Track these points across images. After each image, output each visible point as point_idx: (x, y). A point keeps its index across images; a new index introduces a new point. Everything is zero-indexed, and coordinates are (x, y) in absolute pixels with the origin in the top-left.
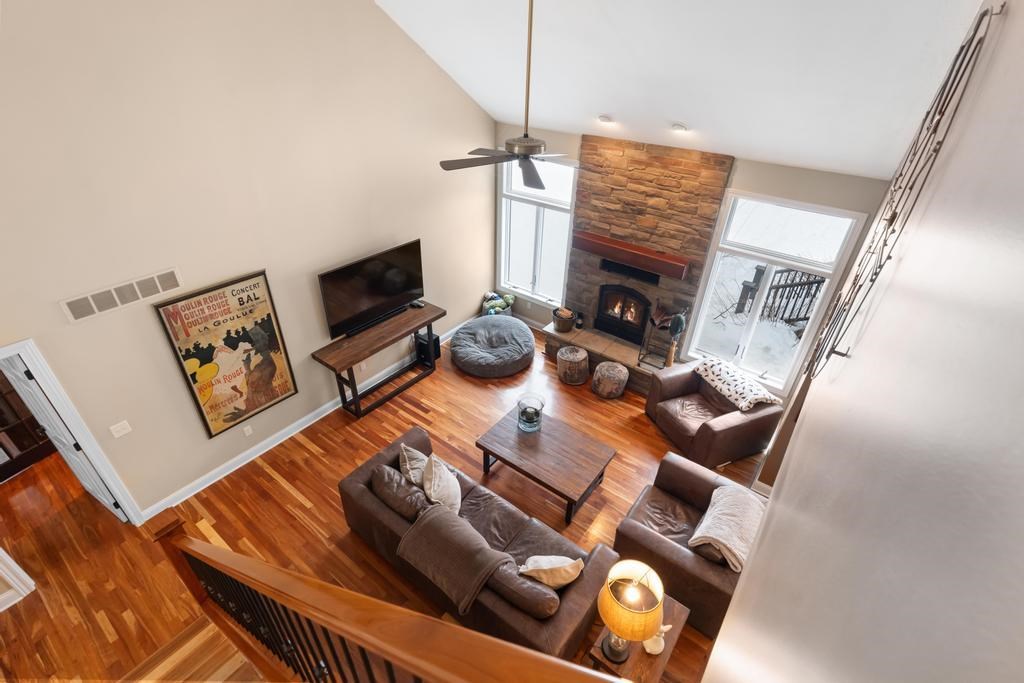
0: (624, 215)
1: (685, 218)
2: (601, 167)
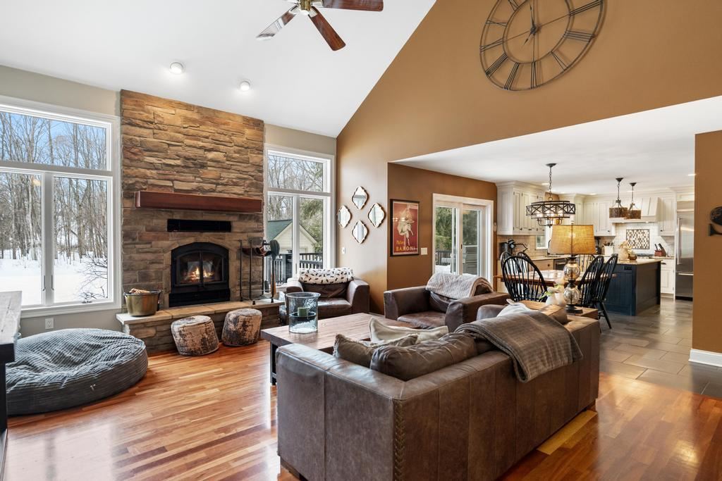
0: (186, 170)
1: (242, 167)
2: (152, 123)
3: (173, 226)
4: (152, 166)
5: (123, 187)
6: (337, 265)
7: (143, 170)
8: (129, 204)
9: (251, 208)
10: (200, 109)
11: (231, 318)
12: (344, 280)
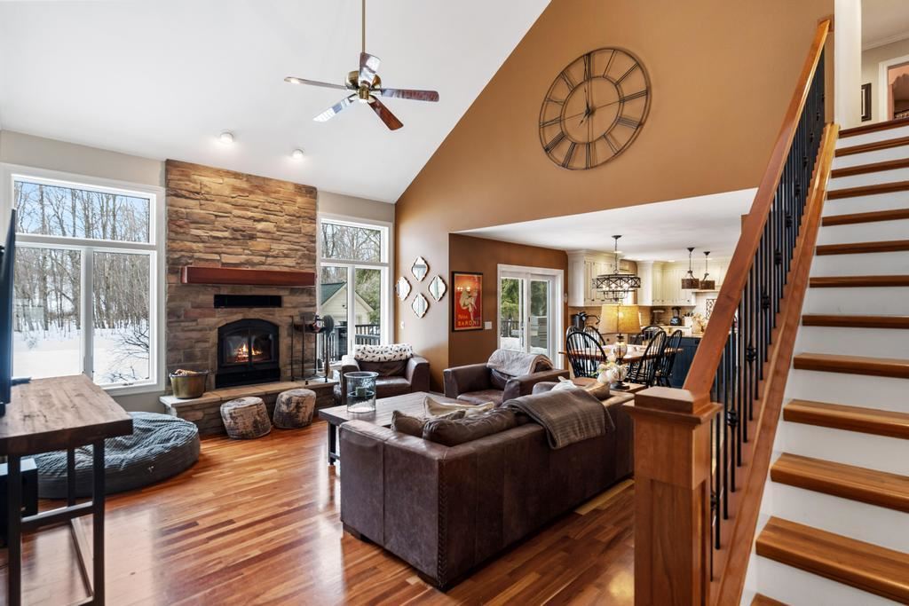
0: (234, 242)
1: (293, 237)
2: (198, 193)
3: (221, 301)
4: (199, 239)
5: (168, 262)
6: (396, 341)
7: (188, 244)
8: (174, 279)
9: (302, 281)
10: (249, 178)
11: (283, 399)
12: (403, 358)
